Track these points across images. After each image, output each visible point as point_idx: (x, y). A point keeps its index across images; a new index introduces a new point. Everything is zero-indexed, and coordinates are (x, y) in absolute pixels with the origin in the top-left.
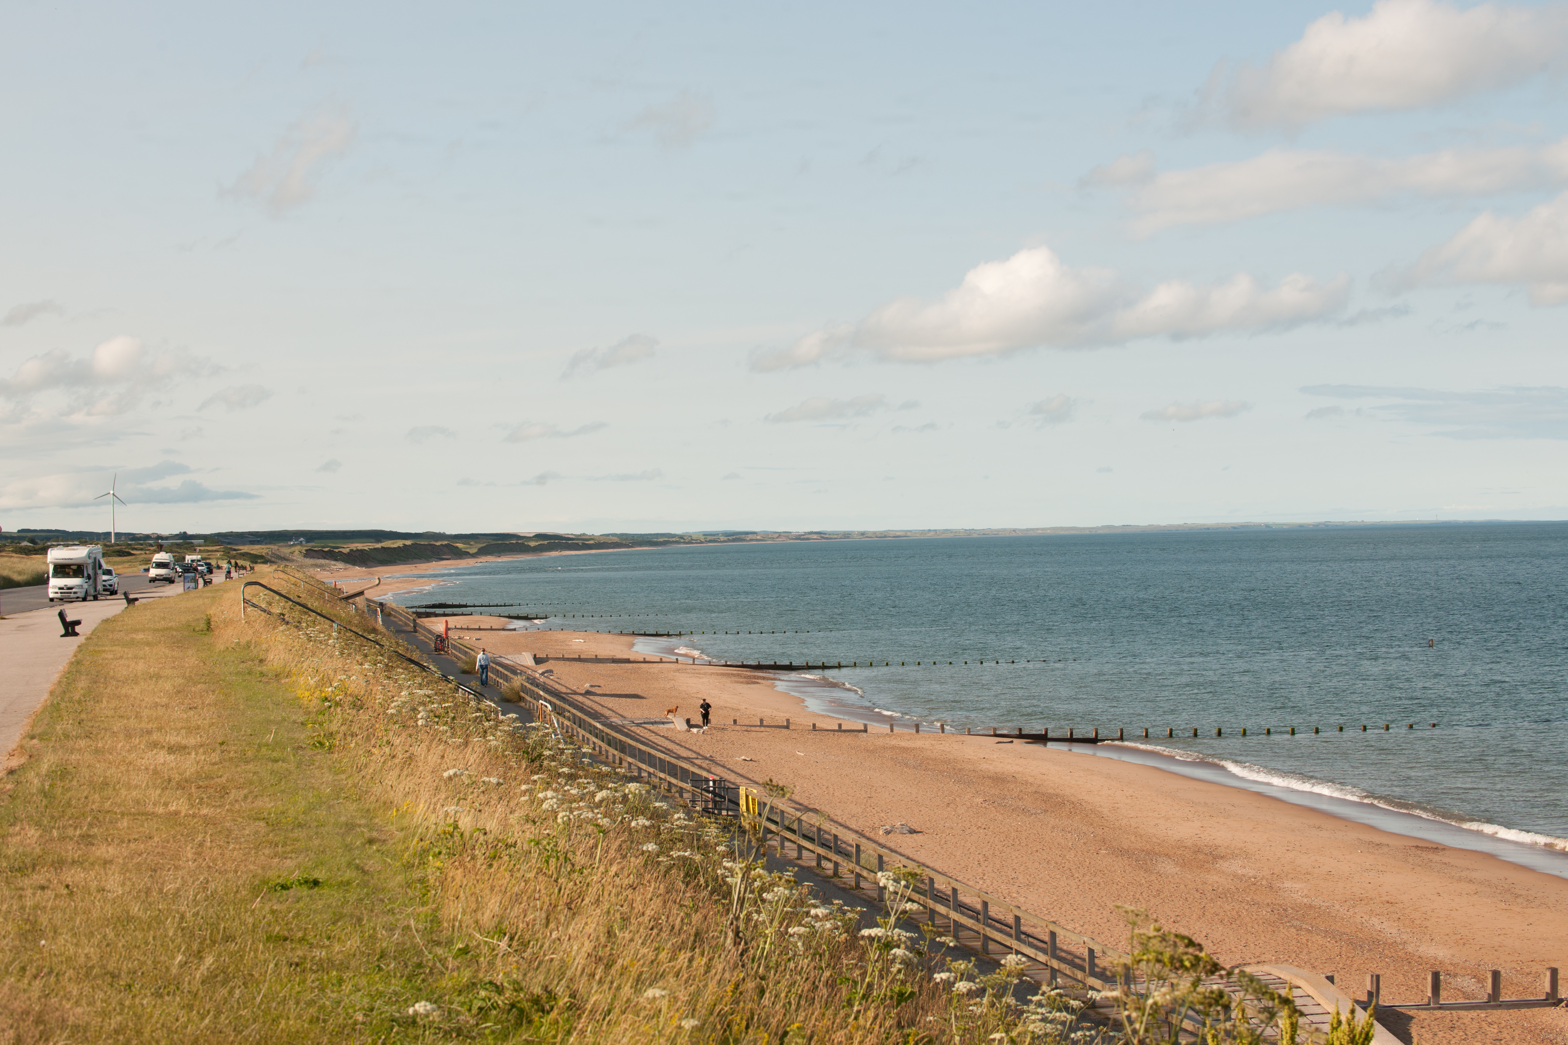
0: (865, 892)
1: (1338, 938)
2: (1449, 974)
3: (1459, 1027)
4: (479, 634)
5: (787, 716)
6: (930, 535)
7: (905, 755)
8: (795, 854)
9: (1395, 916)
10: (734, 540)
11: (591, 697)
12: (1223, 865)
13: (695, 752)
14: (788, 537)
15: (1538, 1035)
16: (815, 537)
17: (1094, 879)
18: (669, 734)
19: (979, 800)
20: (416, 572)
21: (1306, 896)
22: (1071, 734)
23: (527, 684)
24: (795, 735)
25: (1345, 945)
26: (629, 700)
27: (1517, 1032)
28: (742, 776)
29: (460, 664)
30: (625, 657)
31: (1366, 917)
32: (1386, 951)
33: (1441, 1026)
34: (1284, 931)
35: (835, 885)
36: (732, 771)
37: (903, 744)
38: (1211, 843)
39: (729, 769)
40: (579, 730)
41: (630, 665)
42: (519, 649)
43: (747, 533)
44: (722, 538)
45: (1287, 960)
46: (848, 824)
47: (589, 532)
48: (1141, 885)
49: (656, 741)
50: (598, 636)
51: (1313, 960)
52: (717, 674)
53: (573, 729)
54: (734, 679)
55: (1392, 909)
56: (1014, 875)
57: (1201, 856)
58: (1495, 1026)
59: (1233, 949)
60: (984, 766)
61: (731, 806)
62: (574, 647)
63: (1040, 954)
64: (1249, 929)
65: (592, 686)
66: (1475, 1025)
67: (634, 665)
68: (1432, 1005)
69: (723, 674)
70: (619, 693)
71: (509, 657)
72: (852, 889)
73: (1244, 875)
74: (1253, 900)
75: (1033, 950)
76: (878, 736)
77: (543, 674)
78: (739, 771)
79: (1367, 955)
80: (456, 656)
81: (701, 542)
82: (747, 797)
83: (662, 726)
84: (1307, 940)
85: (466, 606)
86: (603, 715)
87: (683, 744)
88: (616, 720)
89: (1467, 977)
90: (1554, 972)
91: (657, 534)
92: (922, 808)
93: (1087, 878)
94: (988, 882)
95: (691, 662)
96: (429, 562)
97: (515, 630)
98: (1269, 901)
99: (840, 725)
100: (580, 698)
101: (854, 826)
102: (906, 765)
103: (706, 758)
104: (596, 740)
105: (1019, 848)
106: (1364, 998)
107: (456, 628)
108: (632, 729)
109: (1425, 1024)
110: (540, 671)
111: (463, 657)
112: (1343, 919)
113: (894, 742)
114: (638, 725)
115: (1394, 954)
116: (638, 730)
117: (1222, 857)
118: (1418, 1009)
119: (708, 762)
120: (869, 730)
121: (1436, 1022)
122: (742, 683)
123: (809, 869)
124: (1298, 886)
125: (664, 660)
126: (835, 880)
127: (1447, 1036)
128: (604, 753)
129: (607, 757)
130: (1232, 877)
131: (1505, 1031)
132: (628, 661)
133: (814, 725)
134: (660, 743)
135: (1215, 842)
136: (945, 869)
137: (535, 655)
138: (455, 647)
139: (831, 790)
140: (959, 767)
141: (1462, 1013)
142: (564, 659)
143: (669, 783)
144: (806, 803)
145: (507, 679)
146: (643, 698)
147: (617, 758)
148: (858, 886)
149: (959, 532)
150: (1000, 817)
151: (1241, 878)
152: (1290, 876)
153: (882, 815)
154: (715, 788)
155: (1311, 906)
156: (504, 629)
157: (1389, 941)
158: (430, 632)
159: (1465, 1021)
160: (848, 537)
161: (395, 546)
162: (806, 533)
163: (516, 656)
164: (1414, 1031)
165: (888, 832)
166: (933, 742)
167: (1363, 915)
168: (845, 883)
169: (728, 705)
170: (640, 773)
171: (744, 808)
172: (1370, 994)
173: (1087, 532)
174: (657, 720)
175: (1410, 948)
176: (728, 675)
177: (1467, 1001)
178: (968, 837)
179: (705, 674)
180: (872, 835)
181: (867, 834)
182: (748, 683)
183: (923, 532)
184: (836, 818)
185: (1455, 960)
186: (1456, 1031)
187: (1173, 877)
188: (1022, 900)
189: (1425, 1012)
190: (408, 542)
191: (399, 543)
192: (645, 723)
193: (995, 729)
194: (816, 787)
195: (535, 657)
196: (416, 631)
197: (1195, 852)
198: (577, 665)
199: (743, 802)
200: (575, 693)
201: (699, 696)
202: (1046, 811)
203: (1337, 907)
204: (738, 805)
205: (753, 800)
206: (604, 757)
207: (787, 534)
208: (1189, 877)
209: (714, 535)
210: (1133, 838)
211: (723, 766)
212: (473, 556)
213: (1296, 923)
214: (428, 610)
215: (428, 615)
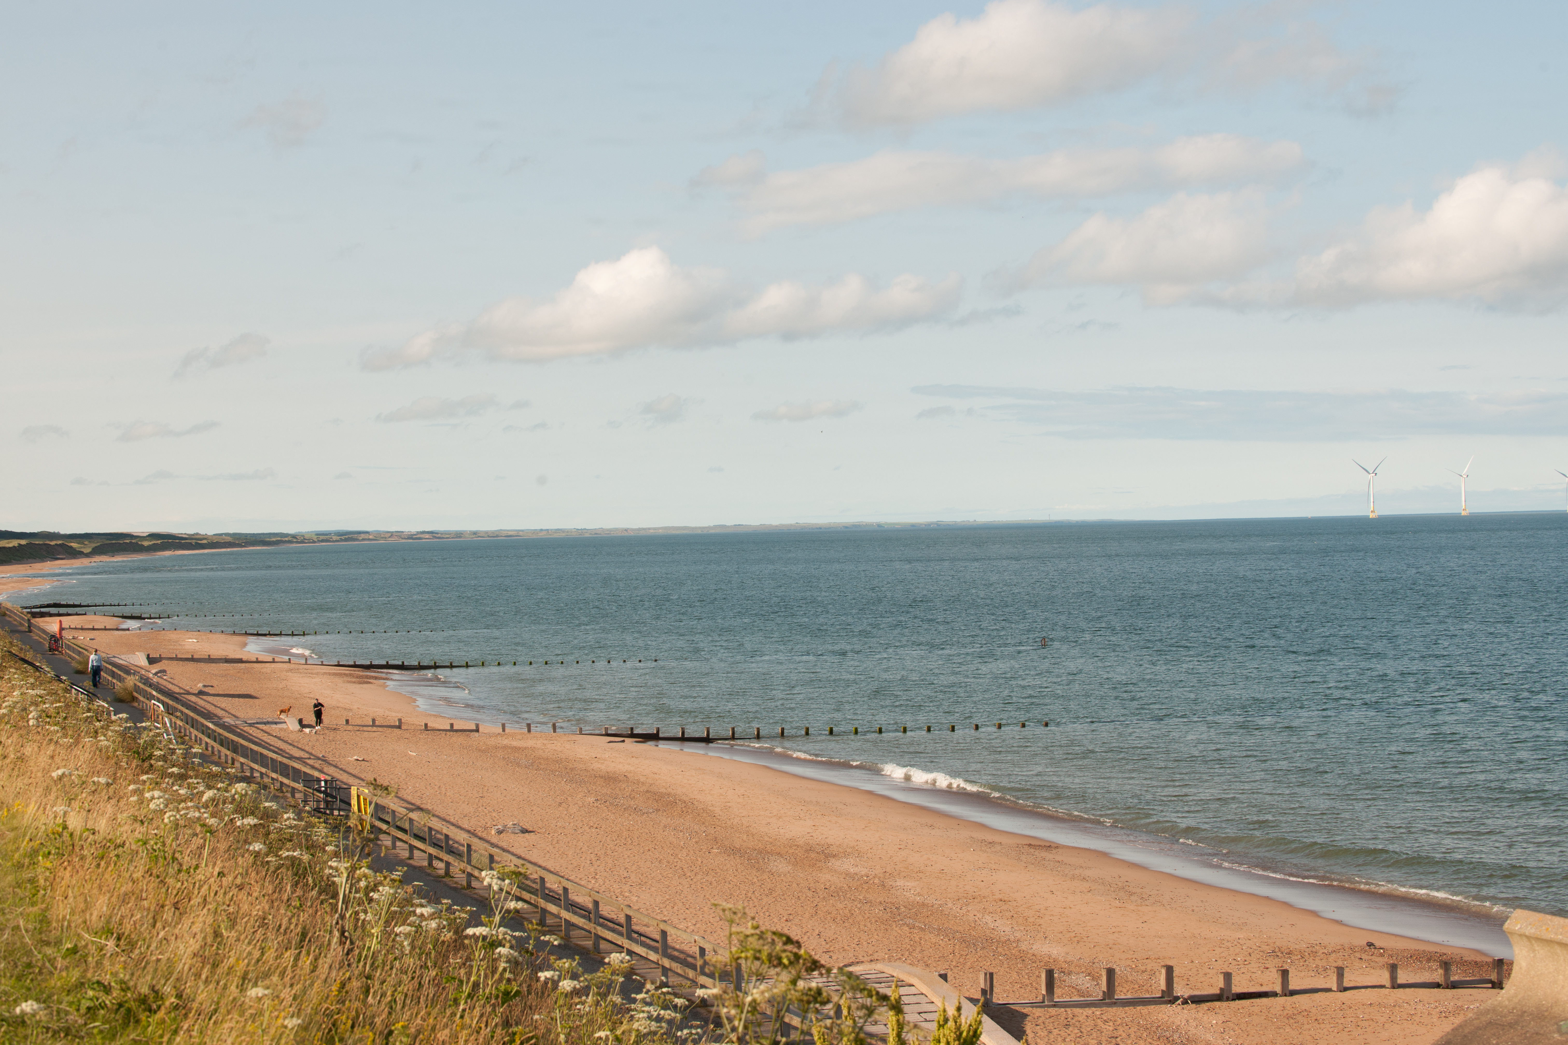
0: (477, 891)
1: (951, 936)
2: (1063, 972)
3: (1074, 1024)
4: (92, 634)
5: (399, 716)
6: (542, 535)
7: (517, 755)
8: (406, 854)
9: (1008, 914)
10: (346, 540)
11: (204, 697)
12: (835, 863)
13: (307, 752)
14: (400, 537)
15: (1154, 1032)
16: (427, 536)
17: (707, 878)
18: (282, 734)
19: (591, 799)
20: (30, 572)
21: (919, 894)
22: (683, 733)
23: (140, 684)
24: (407, 735)
25: (958, 944)
26: (241, 700)
27: (1132, 1029)
28: (354, 776)
29: (74, 664)
30: (238, 656)
31: (979, 915)
32: (999, 949)
33: (1056, 1024)
34: (897, 929)
35: (446, 885)
36: (344, 771)
37: (515, 743)
38: (823, 842)
39: (341, 769)
40: (192, 730)
41: (243, 665)
42: (132, 649)
43: (359, 533)
44: (335, 538)
45: (900, 959)
46: (460, 823)
47: (203, 531)
48: (753, 884)
49: (269, 741)
50: (211, 636)
51: (926, 958)
52: (330, 674)
53: (185, 729)
54: (346, 679)
55: (1005, 907)
56: (626, 874)
57: (813, 855)
58: (1111, 1024)
59: (846, 947)
60: (596, 766)
61: (343, 806)
62: (187, 647)
63: (651, 953)
64: (862, 927)
65: (205, 686)
66: (1090, 1022)
67: (247, 665)
68: (1046, 1003)
69: (335, 674)
70: (232, 693)
71: (123, 657)
72: (464, 888)
73: (856, 874)
74: (865, 898)
75: (645, 949)
76: (490, 736)
77: (156, 674)
78: (351, 771)
79: (980, 953)
80: (70, 656)
81: (314, 542)
82: (358, 797)
83: (274, 726)
84: (920, 939)
85: (80, 606)
86: (216, 716)
87: (296, 744)
88: (229, 720)
89: (1081, 975)
90: (1170, 970)
91: (270, 534)
92: (534, 808)
93: (699, 877)
94: (601, 881)
95: (303, 662)
96: (43, 561)
97: (128, 630)
98: (881, 899)
99: (452, 725)
100: (193, 698)
101: (466, 826)
102: (518, 765)
103: (319, 758)
104: (208, 740)
105: (631, 847)
106: (978, 995)
107: (70, 628)
108: (245, 729)
109: (1040, 1021)
110: (154, 671)
111: (77, 657)
112: (955, 917)
113: (506, 742)
114: (251, 725)
115: (1007, 952)
116: (251, 730)
117: (834, 856)
118: (1032, 1007)
119: (320, 762)
120: (480, 730)
121: (1051, 1020)
122: (354, 682)
123: (421, 868)
124: (910, 884)
125: (276, 660)
126: (447, 880)
127: (1062, 1033)
128: (216, 753)
129: (220, 757)
130: (844, 876)
131: (1121, 1029)
132: (240, 661)
133: (426, 725)
134: (272, 743)
135: (827, 840)
136: (558, 869)
137: (148, 655)
138: (69, 647)
139: (443, 789)
140: (571, 766)
141: (1077, 1011)
142: (177, 659)
143: (282, 783)
144: (418, 803)
145: (120, 680)
146: (256, 698)
147: (230, 758)
148: (469, 886)
149: (571, 532)
150: (612, 817)
151: (853, 876)
152: (903, 874)
153: (494, 814)
154: (326, 788)
155: (923, 905)
156: (117, 629)
157: (1002, 939)
158: (44, 631)
159: (1080, 1019)
160: (460, 537)
161: (11, 545)
162: (418, 533)
163: (130, 656)
164: (1029, 1027)
165: (500, 832)
166: (545, 742)
167: (976, 913)
168: (456, 883)
169: (341, 705)
170: (252, 773)
171: (356, 808)
172: (984, 992)
173: (699, 532)
174: (270, 720)
175: (1024, 946)
176: (340, 675)
177: (1082, 999)
178: (580, 836)
179: (317, 674)
180: (484, 835)
181: (480, 834)
182: (360, 683)
183: (535, 532)
184: (448, 818)
185: (1069, 958)
186: (1071, 1029)
187: (785, 875)
188: (635, 899)
189: (1039, 1010)
190: (23, 542)
191: (14, 543)
192: (257, 723)
193: (606, 729)
194: (429, 787)
195: (148, 657)
196: (30, 631)
197: (806, 851)
198: (191, 666)
199: (354, 802)
200: (189, 693)
201: (312, 696)
202: (658, 810)
203: (950, 905)
204: (350, 805)
205: (365, 799)
206: (217, 757)
207: (399, 534)
208: (802, 875)
209: (326, 535)
210: (745, 837)
211: (336, 766)
212: (87, 555)
213: (908, 921)
214: (43, 610)
215: (43, 615)
